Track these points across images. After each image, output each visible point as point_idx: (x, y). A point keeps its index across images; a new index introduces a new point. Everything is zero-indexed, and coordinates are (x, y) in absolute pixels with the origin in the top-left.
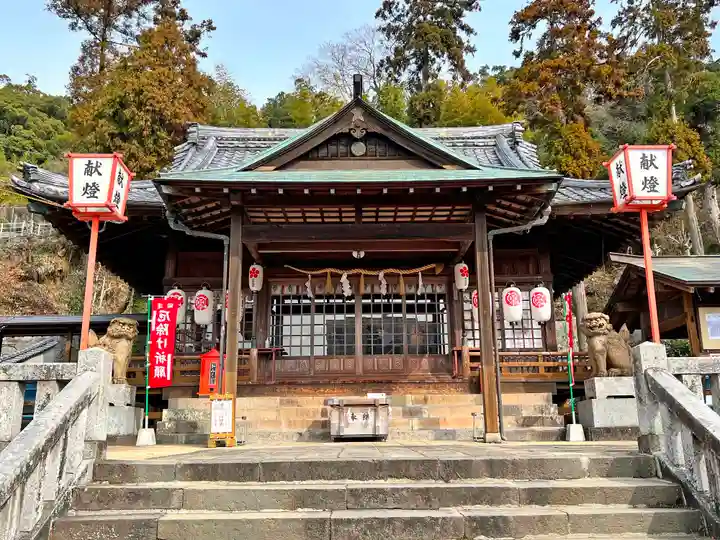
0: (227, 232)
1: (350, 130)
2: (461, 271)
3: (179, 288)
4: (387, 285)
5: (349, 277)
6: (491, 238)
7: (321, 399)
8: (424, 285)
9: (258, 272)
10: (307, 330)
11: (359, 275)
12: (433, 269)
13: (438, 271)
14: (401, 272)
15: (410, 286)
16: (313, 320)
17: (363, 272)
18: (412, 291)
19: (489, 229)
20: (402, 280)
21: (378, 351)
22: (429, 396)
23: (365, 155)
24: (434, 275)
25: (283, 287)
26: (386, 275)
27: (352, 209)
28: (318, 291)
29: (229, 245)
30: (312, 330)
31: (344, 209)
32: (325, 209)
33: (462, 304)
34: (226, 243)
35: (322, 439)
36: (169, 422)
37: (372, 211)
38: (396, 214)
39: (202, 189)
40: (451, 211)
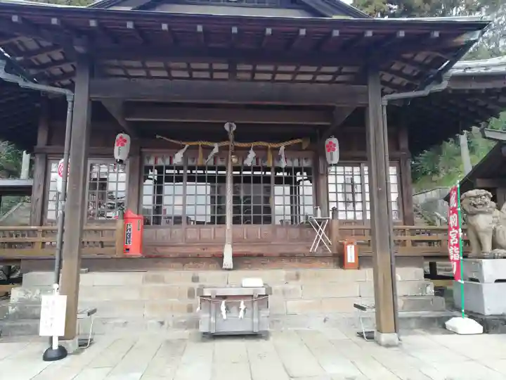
0: (71, 87)
6: (385, 103)
7: (190, 274)
8: (291, 160)
9: (125, 141)
10: (179, 201)
12: (300, 143)
13: (305, 146)
14: (270, 145)
15: (278, 159)
16: (185, 190)
19: (383, 94)
20: (270, 153)
21: (247, 220)
22: (302, 271)
24: (301, 150)
25: (156, 158)
27: (225, 66)
28: (190, 163)
29: (73, 102)
30: (184, 200)
31: (216, 66)
32: (194, 66)
33: (327, 176)
34: (69, 99)
35: (186, 329)
36: (13, 306)
37: (247, 71)
38: (273, 77)
39: (23, 19)
40: (335, 74)
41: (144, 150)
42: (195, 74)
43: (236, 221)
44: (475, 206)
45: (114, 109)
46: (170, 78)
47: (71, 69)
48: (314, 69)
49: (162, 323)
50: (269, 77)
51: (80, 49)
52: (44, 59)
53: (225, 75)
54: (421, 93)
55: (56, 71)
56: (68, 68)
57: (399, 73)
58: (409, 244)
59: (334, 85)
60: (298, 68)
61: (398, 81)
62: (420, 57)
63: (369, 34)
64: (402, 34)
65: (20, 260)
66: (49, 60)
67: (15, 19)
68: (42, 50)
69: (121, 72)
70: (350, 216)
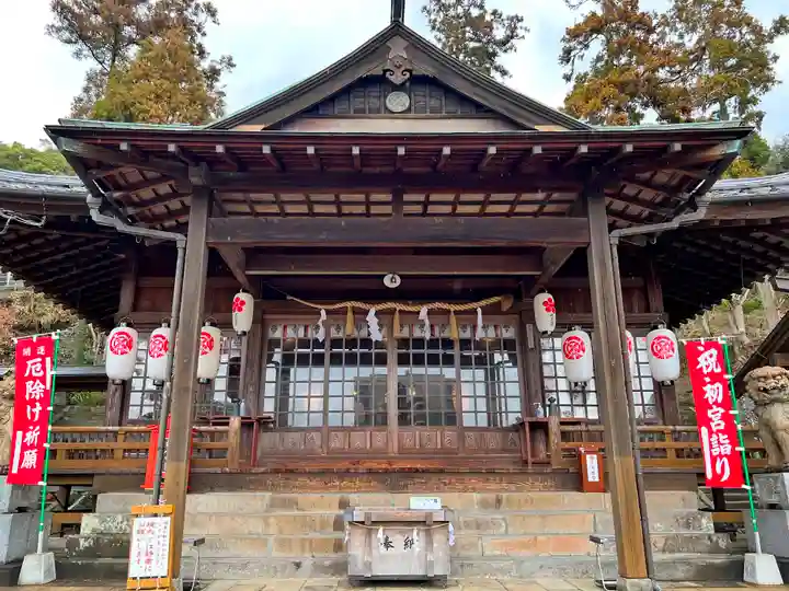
1: (385, 71)
2: (545, 304)
3: (129, 325)
4: (432, 326)
5: (377, 314)
6: (615, 241)
7: (336, 497)
8: (484, 327)
10: (318, 390)
11: (392, 312)
12: (499, 303)
13: (506, 306)
14: (453, 308)
15: (464, 327)
16: (327, 374)
17: (399, 307)
18: (467, 334)
20: (453, 318)
21: (421, 420)
22: (505, 495)
23: (409, 110)
24: (500, 312)
25: (285, 327)
26: (430, 313)
27: (387, 197)
28: (334, 334)
29: (185, 249)
30: (326, 389)
31: (375, 197)
32: (343, 197)
33: (540, 353)
34: (180, 245)
35: (333, 575)
36: (87, 539)
37: (418, 203)
38: (454, 209)
39: (132, 146)
40: (542, 203)
41: (268, 317)
42: (346, 209)
43: (403, 420)
44: (765, 390)
45: (233, 259)
46: (312, 214)
47: (178, 206)
48: (511, 197)
49: (298, 565)
50: (447, 209)
51: (195, 180)
52: (147, 194)
53: (388, 209)
54: (666, 226)
55: (159, 209)
56: (175, 205)
57: (635, 199)
58: (671, 454)
59: (541, 217)
60: (488, 196)
61: (634, 209)
62: (662, 177)
63: (584, 149)
64: (629, 148)
65: (91, 476)
66: (153, 195)
67: (124, 146)
68: (147, 182)
69: (245, 208)
70: (579, 413)
